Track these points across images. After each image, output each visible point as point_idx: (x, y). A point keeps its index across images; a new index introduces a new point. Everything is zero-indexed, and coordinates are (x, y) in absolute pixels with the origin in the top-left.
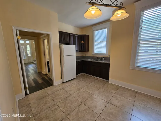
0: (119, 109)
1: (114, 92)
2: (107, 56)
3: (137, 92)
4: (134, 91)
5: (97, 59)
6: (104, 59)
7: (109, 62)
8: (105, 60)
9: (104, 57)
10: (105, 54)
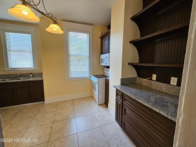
0: (65, 120)
1: (55, 109)
2: (36, 71)
3: (73, 100)
4: (71, 100)
5: (19, 76)
6: (31, 76)
7: (43, 78)
8: (33, 77)
9: (31, 74)
10: (32, 68)
